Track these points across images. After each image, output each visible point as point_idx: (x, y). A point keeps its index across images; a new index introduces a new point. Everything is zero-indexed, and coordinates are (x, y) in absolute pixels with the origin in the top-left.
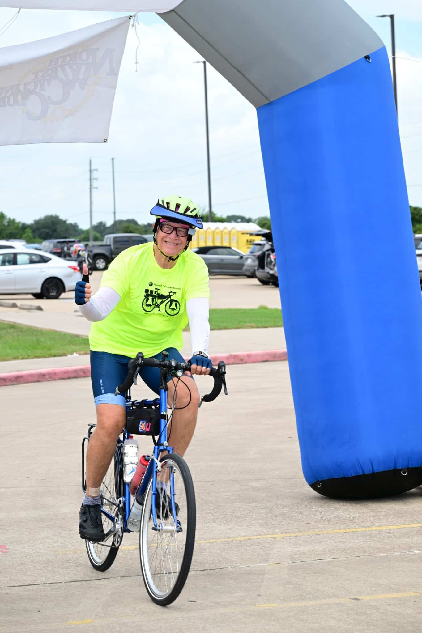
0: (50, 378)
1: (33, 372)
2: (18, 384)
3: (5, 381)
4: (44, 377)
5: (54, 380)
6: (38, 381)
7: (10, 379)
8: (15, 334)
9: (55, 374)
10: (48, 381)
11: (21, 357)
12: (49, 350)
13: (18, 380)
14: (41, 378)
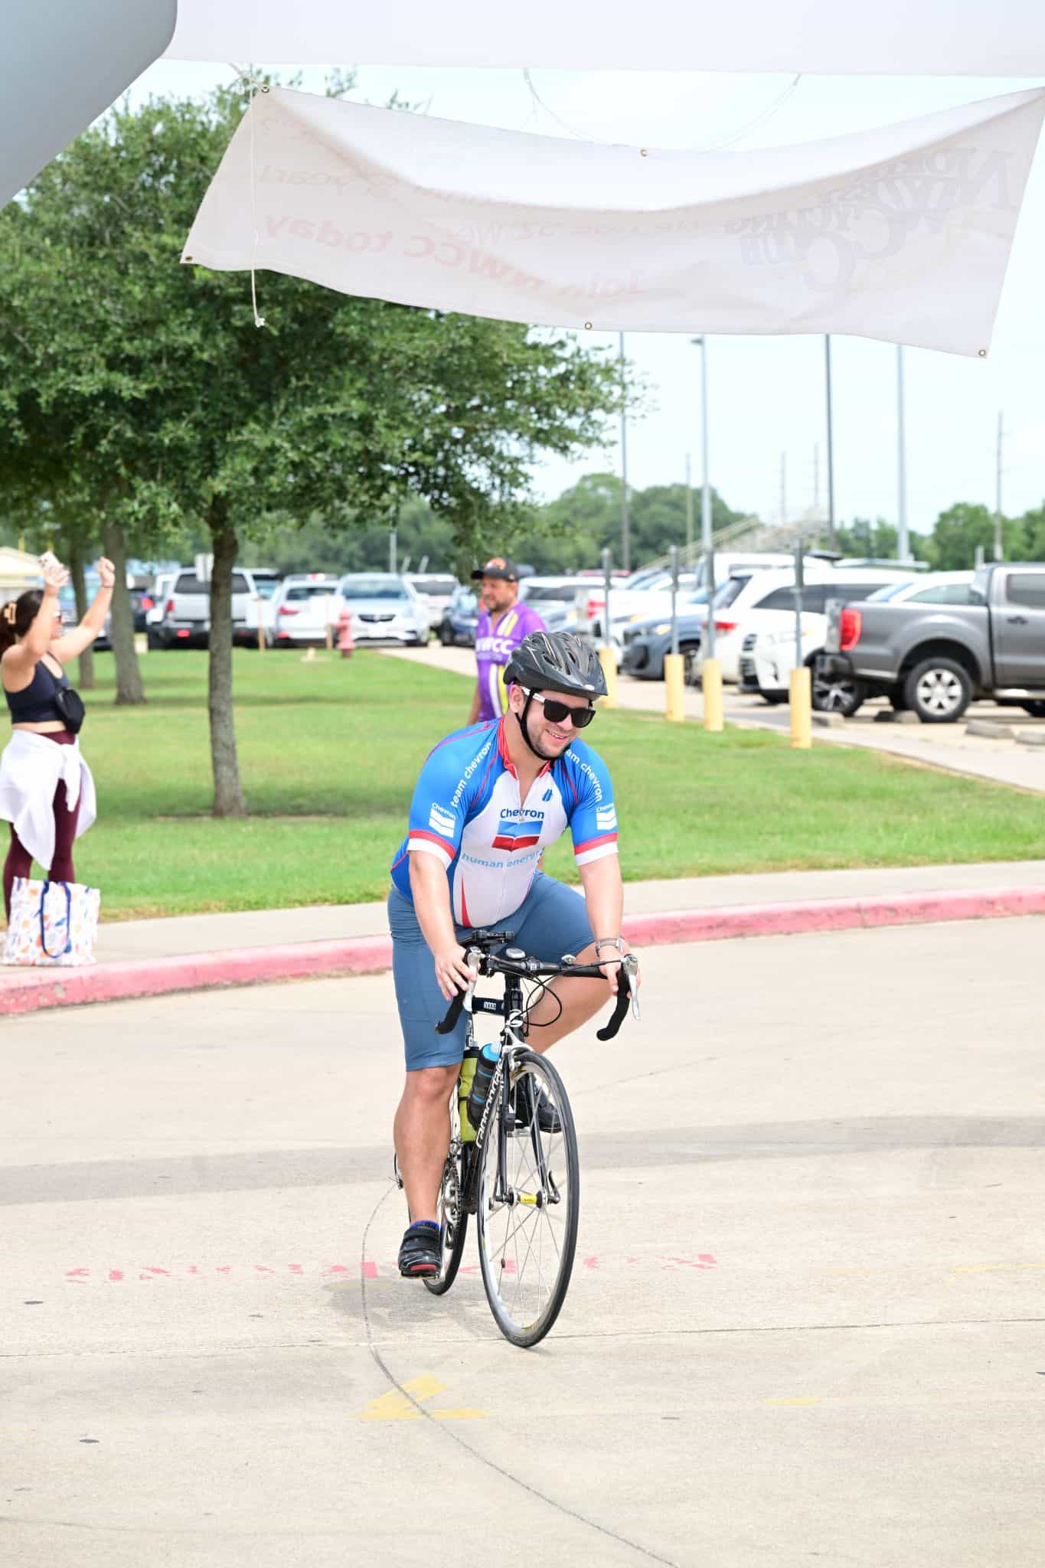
0: (1006, 909)
1: (964, 893)
2: (927, 922)
3: (892, 914)
4: (991, 906)
5: (1018, 914)
6: (977, 917)
7: (907, 910)
8: (964, 805)
9: (1020, 899)
10: (1002, 916)
11: (949, 859)
12: (1031, 842)
13: (927, 911)
14: (984, 908)
